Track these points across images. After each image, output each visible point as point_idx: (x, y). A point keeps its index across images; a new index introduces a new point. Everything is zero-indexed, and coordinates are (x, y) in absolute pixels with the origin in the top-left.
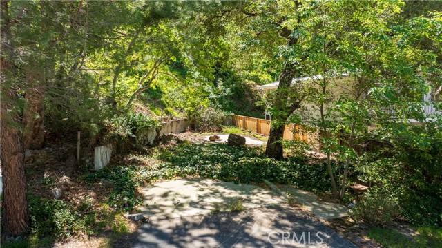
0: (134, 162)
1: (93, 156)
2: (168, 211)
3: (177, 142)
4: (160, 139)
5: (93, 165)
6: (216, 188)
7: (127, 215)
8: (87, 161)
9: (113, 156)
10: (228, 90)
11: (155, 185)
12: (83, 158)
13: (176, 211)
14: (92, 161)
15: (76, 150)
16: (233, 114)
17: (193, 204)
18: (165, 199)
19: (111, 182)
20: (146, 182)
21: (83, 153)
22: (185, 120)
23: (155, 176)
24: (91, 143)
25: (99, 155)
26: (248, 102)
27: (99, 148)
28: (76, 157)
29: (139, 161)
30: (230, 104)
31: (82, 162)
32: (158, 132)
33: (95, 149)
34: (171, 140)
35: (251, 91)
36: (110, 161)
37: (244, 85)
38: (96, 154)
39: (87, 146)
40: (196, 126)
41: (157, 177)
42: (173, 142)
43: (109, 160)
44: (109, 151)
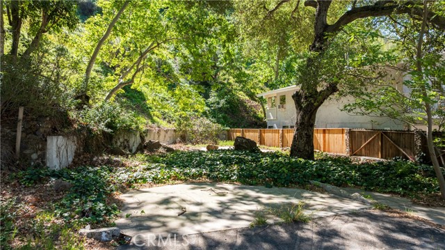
0: (109, 162)
1: (44, 149)
2: (174, 224)
3: (167, 151)
4: (145, 147)
5: (44, 163)
6: (243, 192)
7: (87, 230)
8: (34, 156)
9: (77, 155)
10: (223, 101)
11: (143, 190)
12: (27, 152)
13: (188, 224)
14: (43, 157)
15: (15, 138)
16: (228, 128)
17: (214, 213)
18: (165, 206)
19: (67, 182)
20: (127, 187)
21: (27, 143)
22: (175, 130)
23: (141, 179)
24: (41, 130)
25: (55, 148)
26: (243, 117)
27: (55, 139)
28: (14, 149)
29: (117, 161)
30: (224, 118)
31: (25, 158)
32: (142, 138)
33: (49, 139)
34: (159, 148)
35: (246, 106)
36: (73, 161)
37: (238, 100)
38: (48, 147)
39: (35, 134)
40: (187, 138)
41: (144, 179)
42: (161, 150)
43: (70, 160)
44: (72, 147)
